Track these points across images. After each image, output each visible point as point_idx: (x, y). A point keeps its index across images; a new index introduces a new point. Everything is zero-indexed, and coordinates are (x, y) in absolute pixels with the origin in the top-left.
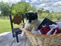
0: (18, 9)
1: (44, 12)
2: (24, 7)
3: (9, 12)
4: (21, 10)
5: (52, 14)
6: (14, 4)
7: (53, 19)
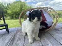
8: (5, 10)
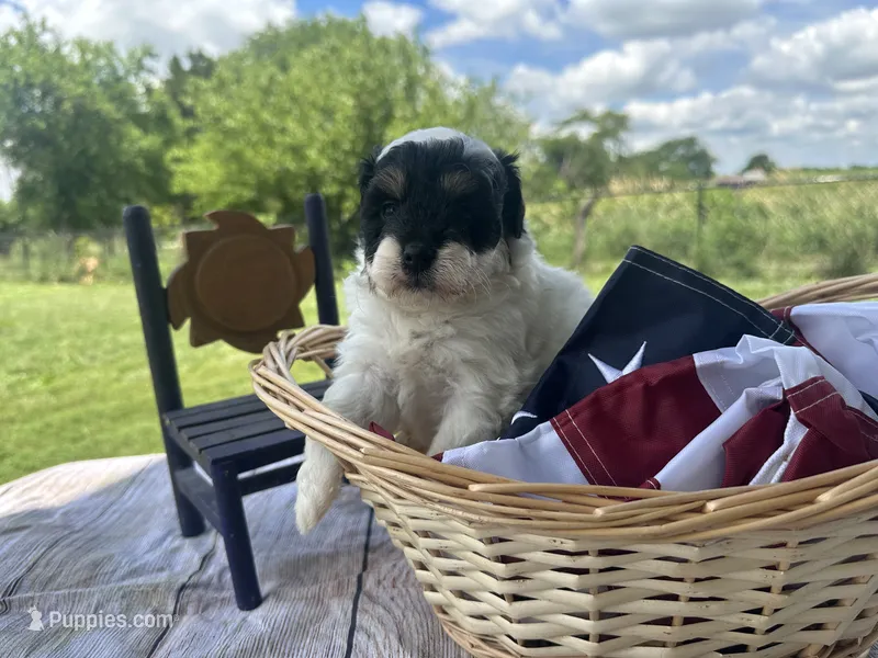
0: (264, 128)
1: (626, 164)
2: (349, 102)
3: (130, 169)
4: (297, 151)
5: (750, 197)
6: (203, 66)
7: (770, 268)
8: (141, 141)
